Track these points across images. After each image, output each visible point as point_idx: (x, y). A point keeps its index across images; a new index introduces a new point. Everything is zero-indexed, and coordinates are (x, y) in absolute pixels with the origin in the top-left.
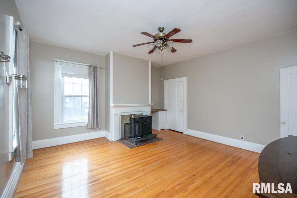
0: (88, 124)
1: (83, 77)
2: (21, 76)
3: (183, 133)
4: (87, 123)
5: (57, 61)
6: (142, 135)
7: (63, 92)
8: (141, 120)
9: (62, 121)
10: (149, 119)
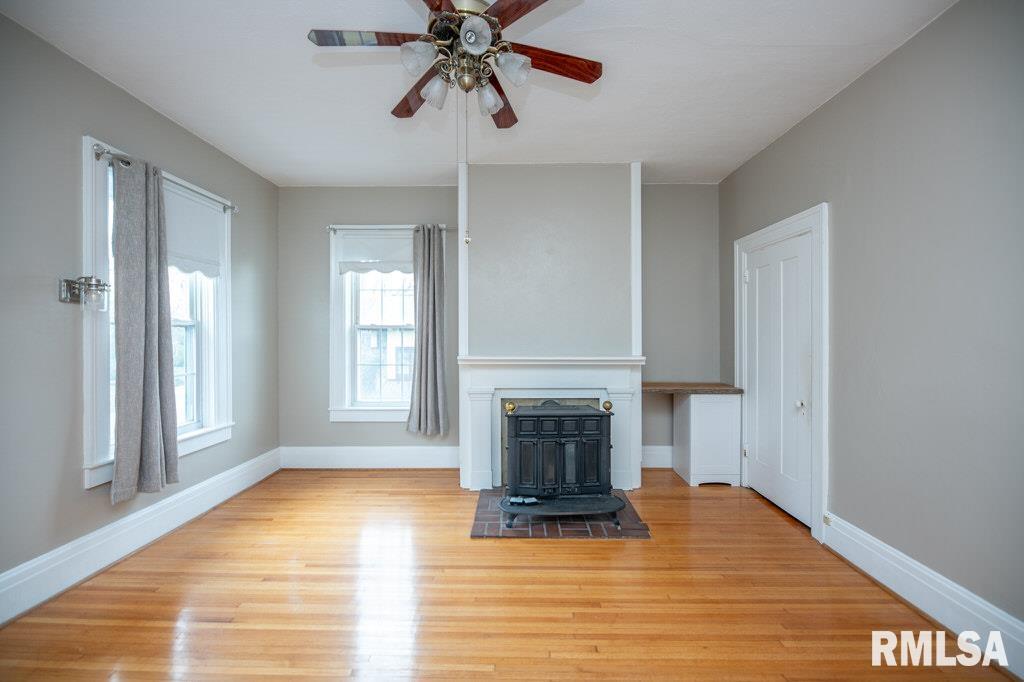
0: (409, 418)
1: (399, 269)
2: (94, 282)
3: (810, 529)
4: (408, 413)
5: (335, 231)
6: (554, 489)
7: (357, 318)
8: (549, 425)
9: (354, 400)
10: (590, 424)
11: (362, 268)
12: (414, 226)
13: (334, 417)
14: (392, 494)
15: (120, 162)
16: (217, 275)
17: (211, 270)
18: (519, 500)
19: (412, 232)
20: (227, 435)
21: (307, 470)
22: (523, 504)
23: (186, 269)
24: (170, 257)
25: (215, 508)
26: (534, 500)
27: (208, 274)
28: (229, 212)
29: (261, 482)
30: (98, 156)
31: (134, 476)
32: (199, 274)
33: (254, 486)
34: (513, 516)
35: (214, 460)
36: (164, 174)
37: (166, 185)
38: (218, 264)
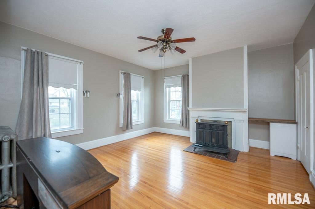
0: (180, 123)
2: (120, 94)
5: (165, 79)
6: (209, 144)
7: (170, 98)
8: (208, 127)
9: (169, 118)
10: (220, 127)
11: (170, 87)
12: (181, 75)
13: (165, 121)
14: (173, 140)
15: (124, 73)
16: (141, 91)
17: (140, 90)
18: (198, 145)
19: (181, 77)
20: (143, 122)
21: (159, 133)
22: (198, 146)
23: (135, 90)
24: (131, 88)
25: (140, 136)
26: (202, 145)
27: (139, 91)
28: (143, 78)
29: (150, 133)
30: (121, 73)
31: (126, 127)
32: (137, 91)
33: (149, 134)
34: (195, 148)
35: (140, 127)
36: (131, 74)
37: (131, 76)
38: (141, 89)
